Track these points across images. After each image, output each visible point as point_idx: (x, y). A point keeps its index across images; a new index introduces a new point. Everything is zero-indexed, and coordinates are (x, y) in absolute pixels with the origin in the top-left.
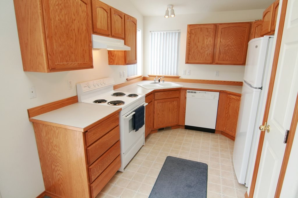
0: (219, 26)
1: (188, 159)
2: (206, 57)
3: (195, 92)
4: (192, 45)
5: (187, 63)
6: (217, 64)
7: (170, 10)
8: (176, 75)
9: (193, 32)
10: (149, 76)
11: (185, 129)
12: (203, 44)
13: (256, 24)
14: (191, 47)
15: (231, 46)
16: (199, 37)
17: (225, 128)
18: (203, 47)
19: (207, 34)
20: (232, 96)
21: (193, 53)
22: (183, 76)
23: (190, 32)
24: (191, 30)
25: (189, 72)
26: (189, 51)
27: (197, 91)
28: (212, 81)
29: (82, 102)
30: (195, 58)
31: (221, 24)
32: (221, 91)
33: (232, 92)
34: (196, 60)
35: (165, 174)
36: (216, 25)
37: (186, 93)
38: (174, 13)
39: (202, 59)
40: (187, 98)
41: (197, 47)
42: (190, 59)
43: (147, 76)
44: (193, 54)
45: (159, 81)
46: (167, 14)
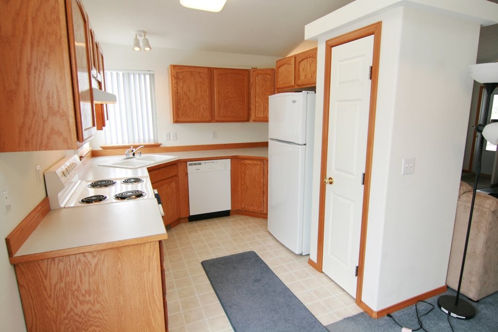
0: (215, 71)
1: (228, 255)
2: (202, 113)
3: (200, 164)
4: (181, 95)
5: (177, 121)
6: (217, 121)
7: (141, 39)
8: (154, 142)
9: (181, 77)
10: (102, 148)
11: (191, 223)
12: (196, 94)
13: (256, 73)
14: (180, 99)
15: (231, 98)
16: (189, 85)
17: (244, 204)
18: (197, 99)
19: (200, 80)
20: (248, 162)
21: (184, 106)
22: (166, 143)
23: (176, 77)
24: (177, 73)
25: (174, 136)
26: (178, 103)
27: (203, 161)
28: (209, 145)
29: (62, 208)
30: (187, 114)
31: (216, 69)
32: (233, 156)
33: (247, 156)
34: (189, 116)
35: (219, 283)
36: (210, 70)
37: (187, 166)
38: (149, 44)
39: (197, 115)
40: (189, 175)
41: (189, 98)
42: (180, 116)
43: (98, 148)
44: (183, 110)
45: (134, 154)
46: (137, 44)
